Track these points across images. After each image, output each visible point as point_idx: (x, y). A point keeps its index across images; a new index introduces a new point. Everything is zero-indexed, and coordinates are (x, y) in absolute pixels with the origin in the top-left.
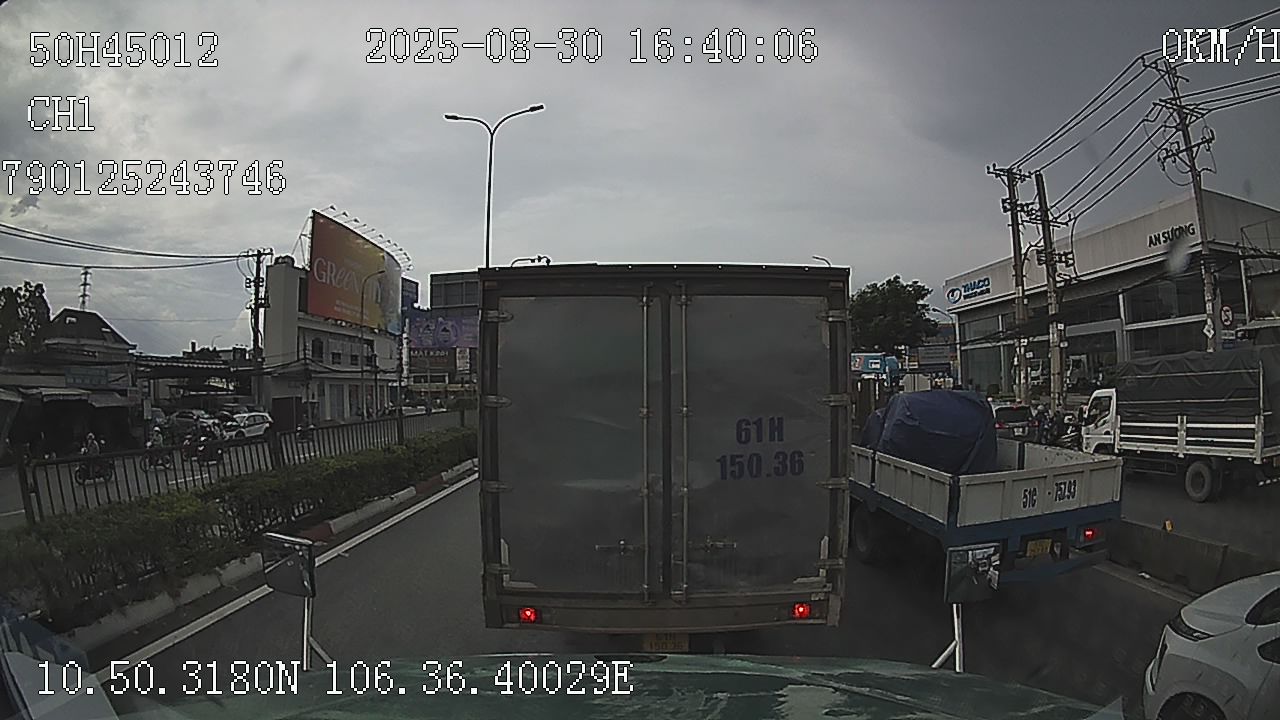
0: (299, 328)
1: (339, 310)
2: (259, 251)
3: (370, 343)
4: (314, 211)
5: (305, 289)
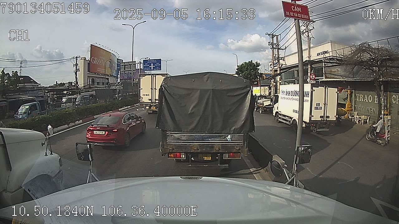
0: (88, 76)
1: (99, 70)
2: (76, 57)
3: (108, 79)
4: (91, 44)
5: (90, 66)
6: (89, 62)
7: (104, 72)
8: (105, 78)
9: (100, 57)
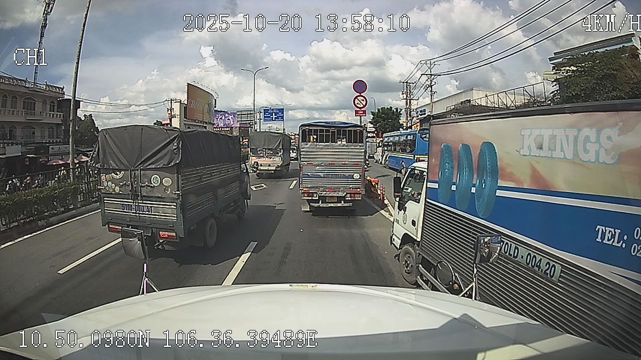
0: (184, 124)
1: (196, 116)
2: (171, 100)
3: (206, 127)
4: (188, 83)
5: (186, 110)
6: (185, 106)
7: (202, 118)
8: (203, 126)
9: (199, 99)
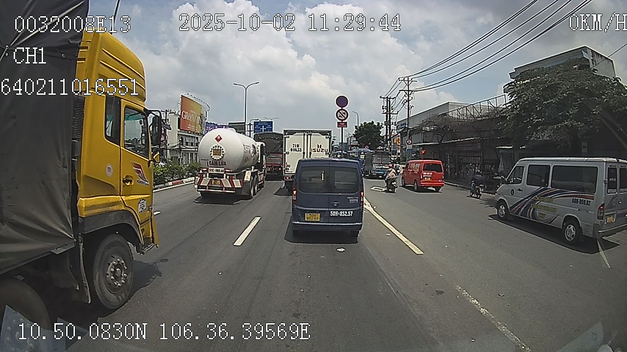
0: (178, 134)
1: (189, 128)
2: (166, 111)
3: (197, 138)
4: (182, 96)
5: (180, 122)
6: (179, 117)
7: (194, 129)
9: (191, 111)
